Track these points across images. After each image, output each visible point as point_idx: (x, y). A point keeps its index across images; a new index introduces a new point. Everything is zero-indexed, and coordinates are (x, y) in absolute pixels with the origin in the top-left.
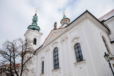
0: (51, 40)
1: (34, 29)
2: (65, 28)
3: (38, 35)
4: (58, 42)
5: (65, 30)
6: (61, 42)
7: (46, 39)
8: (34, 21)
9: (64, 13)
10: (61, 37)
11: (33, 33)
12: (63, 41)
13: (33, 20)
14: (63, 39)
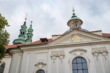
14: (100, 51)
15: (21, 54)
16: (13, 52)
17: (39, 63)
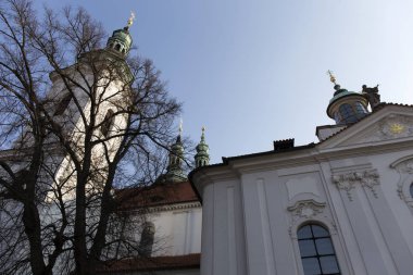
15: (233, 183)
16: (209, 177)
17: (302, 204)
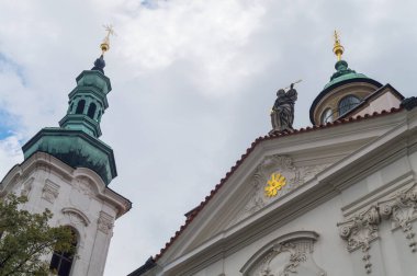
0: (244, 219)
1: (73, 159)
2: (405, 114)
3: (93, 209)
4: (312, 238)
5: (404, 129)
6: (346, 238)
7: (192, 215)
8: (82, 104)
9: (339, 52)
10: (352, 195)
11: (64, 188)
12: (376, 223)
13: (72, 96)
14: (378, 209)
